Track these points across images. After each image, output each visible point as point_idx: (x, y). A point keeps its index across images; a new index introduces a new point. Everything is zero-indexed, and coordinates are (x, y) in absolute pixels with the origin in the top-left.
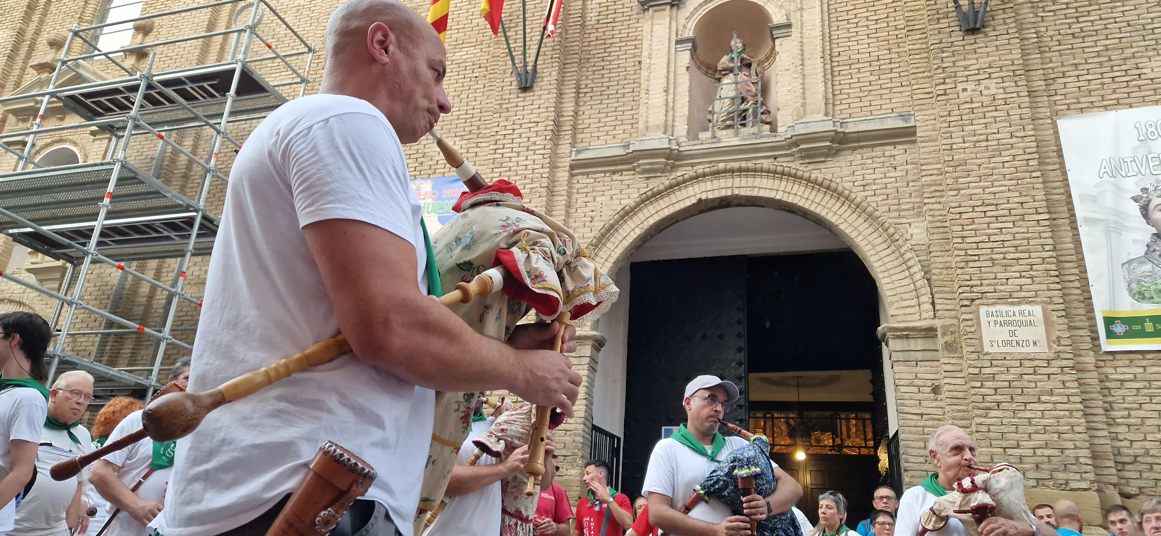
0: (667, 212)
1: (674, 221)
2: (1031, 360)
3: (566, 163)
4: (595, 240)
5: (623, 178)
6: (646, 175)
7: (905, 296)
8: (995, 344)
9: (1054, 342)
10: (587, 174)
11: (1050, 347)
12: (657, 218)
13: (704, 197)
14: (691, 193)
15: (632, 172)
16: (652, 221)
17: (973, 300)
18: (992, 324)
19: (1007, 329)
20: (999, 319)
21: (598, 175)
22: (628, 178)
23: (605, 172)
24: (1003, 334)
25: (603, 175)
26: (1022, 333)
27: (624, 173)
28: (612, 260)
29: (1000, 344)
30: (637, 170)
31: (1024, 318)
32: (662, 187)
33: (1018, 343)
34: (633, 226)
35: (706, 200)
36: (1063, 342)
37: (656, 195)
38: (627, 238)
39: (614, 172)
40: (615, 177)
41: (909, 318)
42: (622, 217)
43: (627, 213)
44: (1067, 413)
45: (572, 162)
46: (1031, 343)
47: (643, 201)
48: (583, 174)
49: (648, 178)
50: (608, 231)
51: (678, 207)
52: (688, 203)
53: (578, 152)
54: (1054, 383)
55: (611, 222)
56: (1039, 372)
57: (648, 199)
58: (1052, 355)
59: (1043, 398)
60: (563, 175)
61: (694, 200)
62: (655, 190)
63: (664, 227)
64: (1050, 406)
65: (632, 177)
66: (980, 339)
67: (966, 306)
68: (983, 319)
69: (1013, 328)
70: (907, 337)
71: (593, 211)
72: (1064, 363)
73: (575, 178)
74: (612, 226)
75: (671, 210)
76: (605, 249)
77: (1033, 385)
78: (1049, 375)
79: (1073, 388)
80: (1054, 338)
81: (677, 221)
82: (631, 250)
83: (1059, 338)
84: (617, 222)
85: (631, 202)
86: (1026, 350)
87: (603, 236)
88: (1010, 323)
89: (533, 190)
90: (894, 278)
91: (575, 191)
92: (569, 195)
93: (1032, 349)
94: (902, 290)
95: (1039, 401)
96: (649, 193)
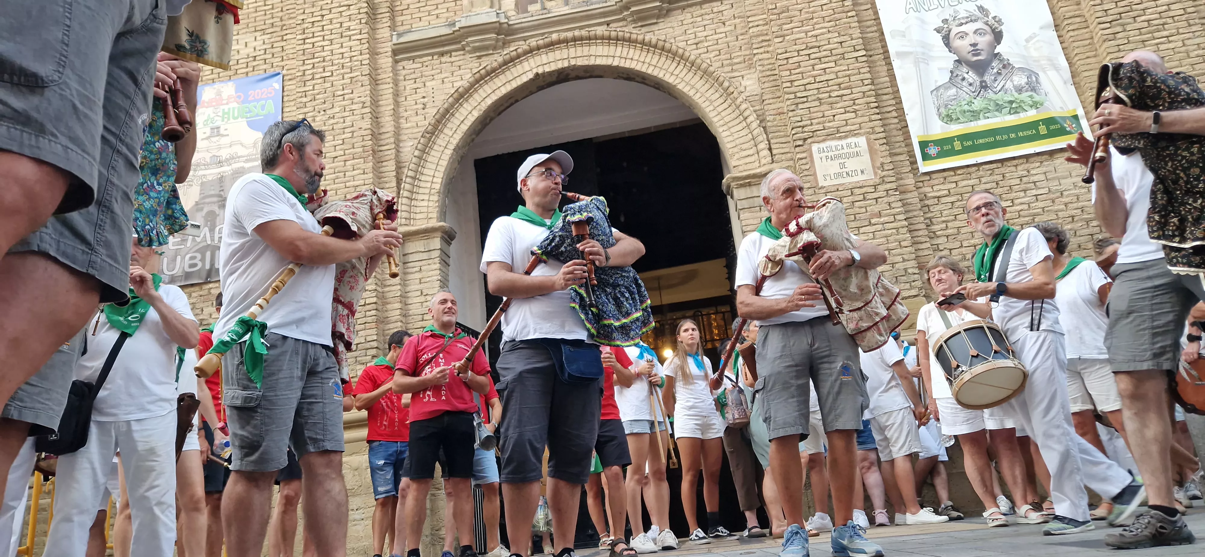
0: (504, 91)
1: (512, 100)
2: (860, 187)
3: (387, 48)
4: (430, 127)
5: (453, 59)
6: (478, 54)
7: (744, 146)
8: (828, 178)
9: (879, 169)
10: (413, 59)
11: (875, 174)
12: (494, 98)
13: (540, 70)
14: (527, 68)
15: (462, 52)
16: (489, 101)
17: (805, 140)
18: (824, 159)
19: (837, 162)
20: (830, 154)
21: (425, 59)
22: (458, 58)
23: (432, 55)
24: (834, 167)
25: (430, 58)
26: (852, 164)
27: (453, 54)
28: (452, 147)
29: (833, 177)
30: (467, 49)
31: (851, 150)
32: (495, 64)
33: (847, 174)
34: (470, 109)
35: (544, 74)
36: (886, 168)
37: (491, 74)
38: (465, 122)
39: (442, 54)
40: (443, 59)
41: (750, 166)
42: (457, 100)
43: (462, 96)
44: (894, 231)
45: (394, 47)
46: (859, 172)
47: (477, 81)
48: (408, 59)
49: (479, 57)
50: (443, 116)
51: (514, 84)
52: (525, 79)
53: (400, 35)
54: (882, 206)
55: (446, 106)
56: (868, 197)
57: (482, 78)
58: (878, 181)
59: (873, 221)
60: (386, 61)
61: (530, 76)
62: (489, 68)
63: (502, 108)
64: (880, 227)
65: (462, 57)
66: (815, 175)
67: (799, 146)
68: (816, 156)
69: (842, 161)
70: (750, 185)
71: (424, 97)
72: (888, 186)
73: (400, 64)
74: (447, 111)
75: (509, 88)
76: (442, 136)
77: (864, 210)
78: (876, 199)
79: (898, 207)
80: (878, 165)
81: (517, 101)
82: (471, 135)
83: (882, 164)
84: (452, 106)
85: (466, 84)
86: (855, 179)
87: (439, 121)
88: (840, 156)
89: (354, 80)
90: (733, 130)
91: (402, 78)
92: (396, 83)
93: (861, 178)
94: (742, 140)
95: (870, 224)
96: (483, 72)
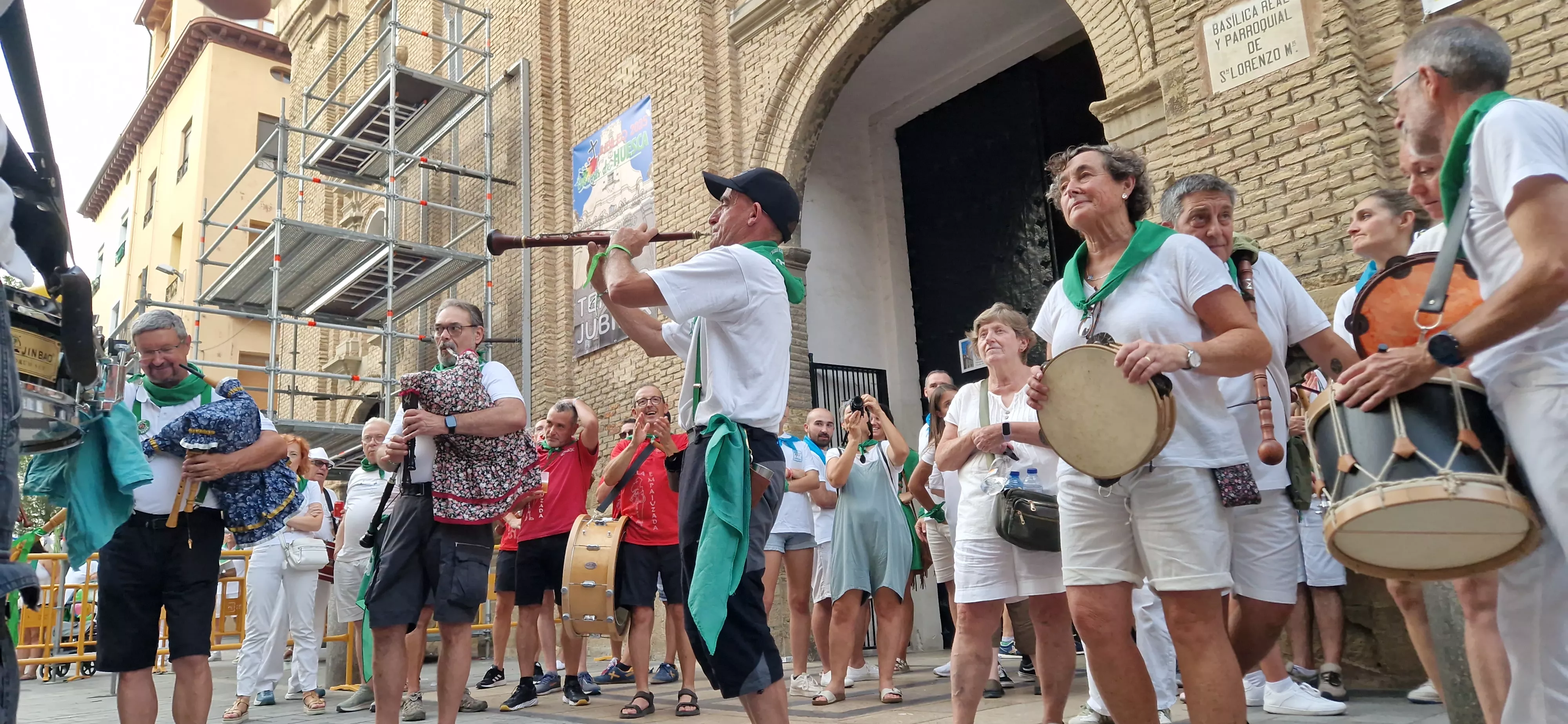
0: (834, 51)
1: (855, 58)
2: (1284, 80)
3: (724, 35)
4: (763, 126)
5: (787, 24)
6: (807, 10)
7: (1120, 48)
8: (1228, 76)
9: (1318, 35)
10: (750, 39)
11: (1312, 46)
12: (825, 64)
13: (870, 9)
14: (856, 11)
15: (793, 13)
16: (820, 71)
17: (1192, 15)
18: (1222, 43)
19: (1245, 41)
20: (1231, 32)
21: (761, 35)
22: (790, 23)
23: (766, 27)
24: (1239, 53)
25: (765, 32)
26: (1269, 40)
27: (786, 18)
28: (787, 145)
29: (1236, 73)
30: (796, 7)
31: (1272, 12)
32: (821, 19)
33: (1262, 60)
34: (802, 88)
35: (875, 12)
36: (1332, 30)
37: (818, 33)
38: (798, 107)
39: (776, 23)
40: (779, 28)
41: (1128, 80)
42: (788, 81)
43: (791, 74)
44: (1341, 151)
45: (731, 31)
46: (1283, 51)
47: (805, 49)
48: (746, 41)
49: (810, 13)
50: (776, 105)
51: (844, 39)
52: (855, 27)
53: (736, 13)
54: (1323, 106)
55: (775, 93)
56: (1296, 96)
57: (810, 42)
58: (1315, 60)
59: (1303, 140)
60: (723, 53)
61: (860, 20)
62: (814, 26)
63: (844, 74)
64: (1314, 149)
65: (794, 19)
66: (1207, 75)
67: (1183, 29)
68: (1209, 39)
69: (1252, 38)
70: (1125, 112)
71: (762, 86)
72: (1335, 66)
73: (741, 50)
74: (778, 98)
75: (839, 45)
76: (778, 132)
77: (1288, 122)
78: (1311, 96)
79: (1351, 102)
80: (1318, 27)
82: (812, 121)
83: (1326, 26)
84: (783, 89)
85: (793, 57)
86: (1275, 66)
87: (772, 115)
88: (1244, 33)
89: (693, 88)
90: (1105, 24)
91: (742, 67)
92: (735, 76)
93: (1286, 60)
94: (1117, 38)
95: (1299, 147)
96: (808, 34)
